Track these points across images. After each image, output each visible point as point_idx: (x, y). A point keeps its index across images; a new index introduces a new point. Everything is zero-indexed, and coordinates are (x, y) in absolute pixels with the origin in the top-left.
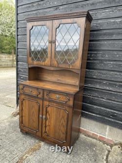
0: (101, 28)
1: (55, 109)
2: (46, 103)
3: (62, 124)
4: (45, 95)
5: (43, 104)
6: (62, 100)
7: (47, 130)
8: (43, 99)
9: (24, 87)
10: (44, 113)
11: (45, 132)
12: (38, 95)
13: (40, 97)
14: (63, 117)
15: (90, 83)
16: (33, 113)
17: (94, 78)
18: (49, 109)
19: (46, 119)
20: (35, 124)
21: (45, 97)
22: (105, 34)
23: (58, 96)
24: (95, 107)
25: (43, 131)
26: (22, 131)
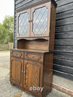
0: (64, 11)
1: (31, 65)
2: (26, 61)
3: (36, 77)
4: (25, 56)
5: (24, 62)
6: (36, 58)
7: (26, 82)
8: (24, 59)
9: (13, 51)
10: (25, 69)
11: (25, 84)
12: (20, 56)
13: (22, 57)
14: (37, 71)
15: (59, 49)
16: (18, 69)
17: (61, 45)
18: (27, 66)
19: (26, 73)
20: (19, 78)
21: (25, 57)
22: (67, 14)
23: (33, 55)
24: (63, 66)
25: (24, 83)
26: (11, 83)
